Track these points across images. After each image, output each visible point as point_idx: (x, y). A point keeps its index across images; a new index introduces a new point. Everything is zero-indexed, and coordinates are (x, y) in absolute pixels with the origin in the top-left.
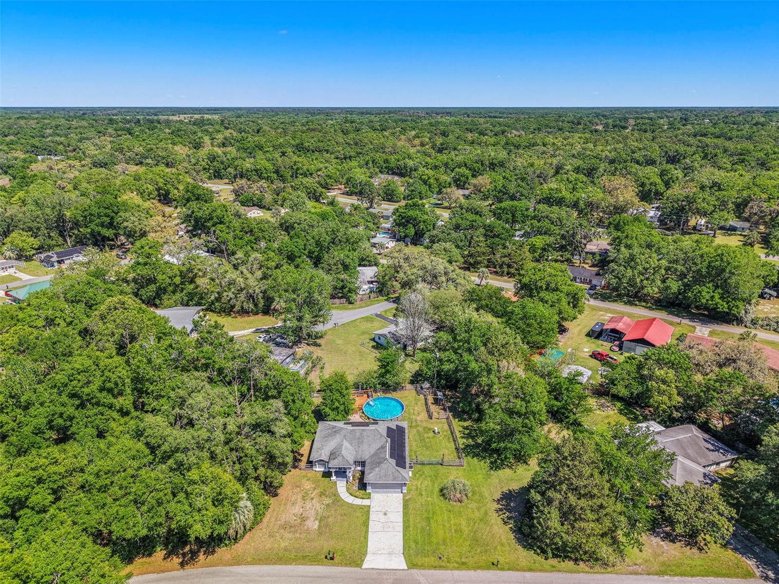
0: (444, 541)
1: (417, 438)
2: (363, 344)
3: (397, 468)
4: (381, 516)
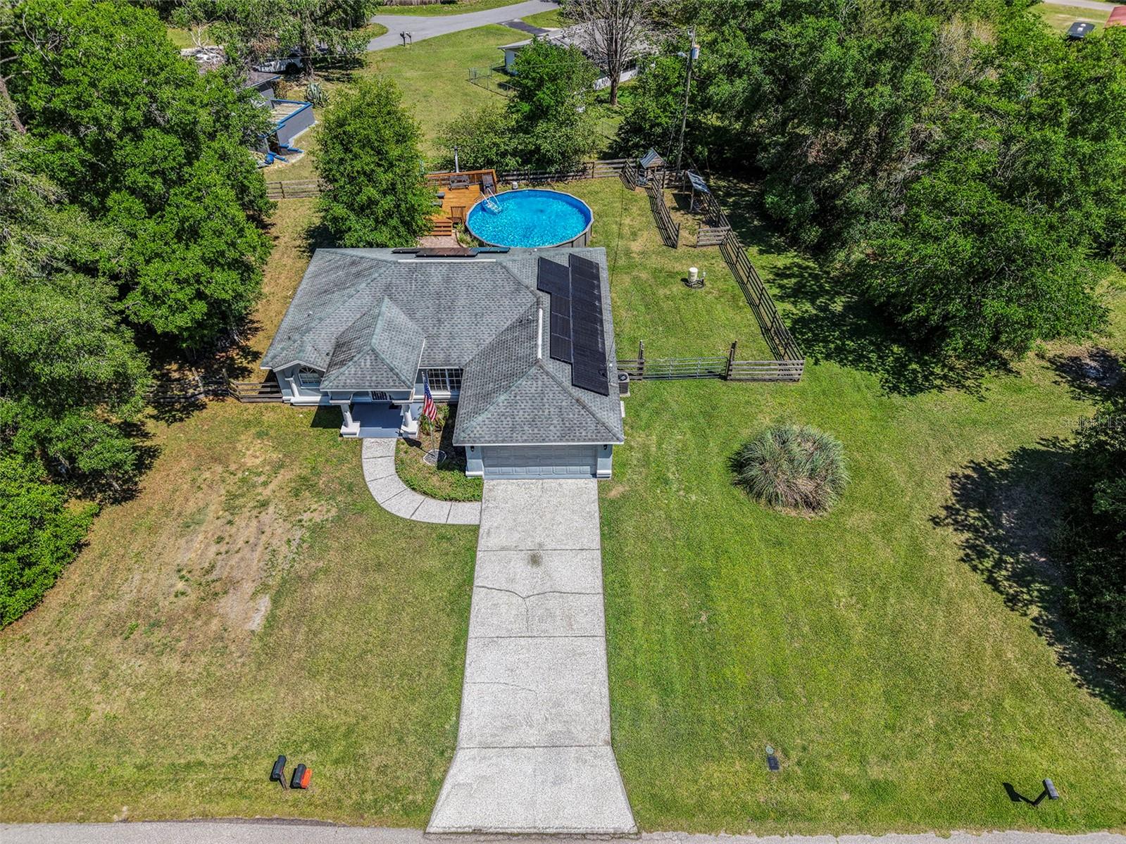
0: (778, 675)
1: (636, 299)
2: (474, 79)
3: (578, 393)
4: (520, 567)
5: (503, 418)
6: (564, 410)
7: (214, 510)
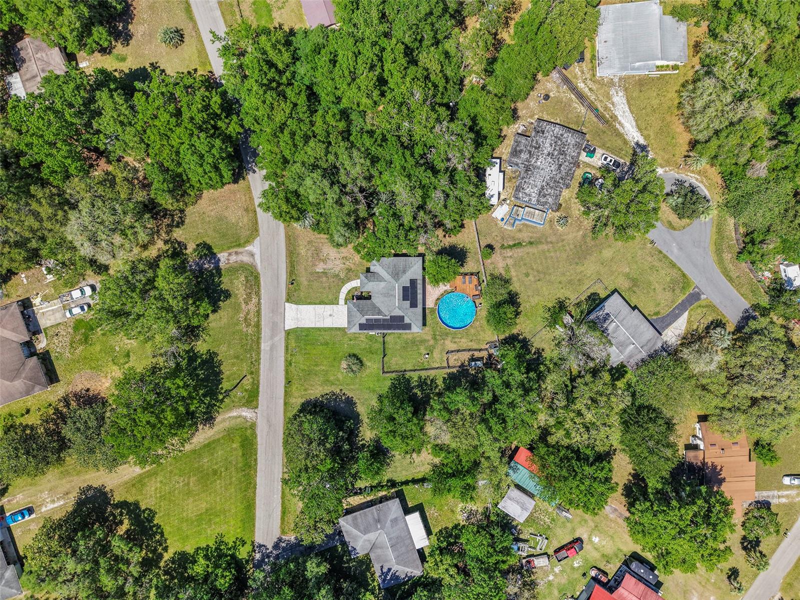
0: (308, 354)
4: (329, 313)
5: (351, 310)
6: (353, 322)
7: (342, 255)
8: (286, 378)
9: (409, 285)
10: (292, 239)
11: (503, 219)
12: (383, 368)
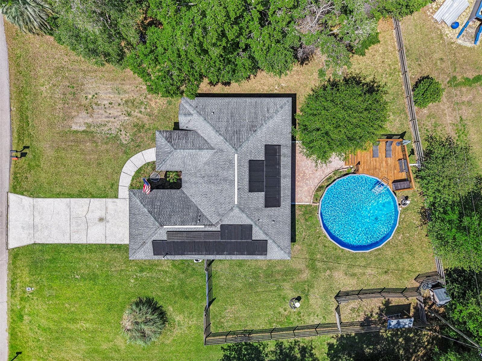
4: (98, 214)
5: (138, 210)
6: (141, 236)
7: (126, 96)
8: (12, 347)
9: (261, 157)
10: (22, 63)
11: (455, 25)
12: (208, 326)
